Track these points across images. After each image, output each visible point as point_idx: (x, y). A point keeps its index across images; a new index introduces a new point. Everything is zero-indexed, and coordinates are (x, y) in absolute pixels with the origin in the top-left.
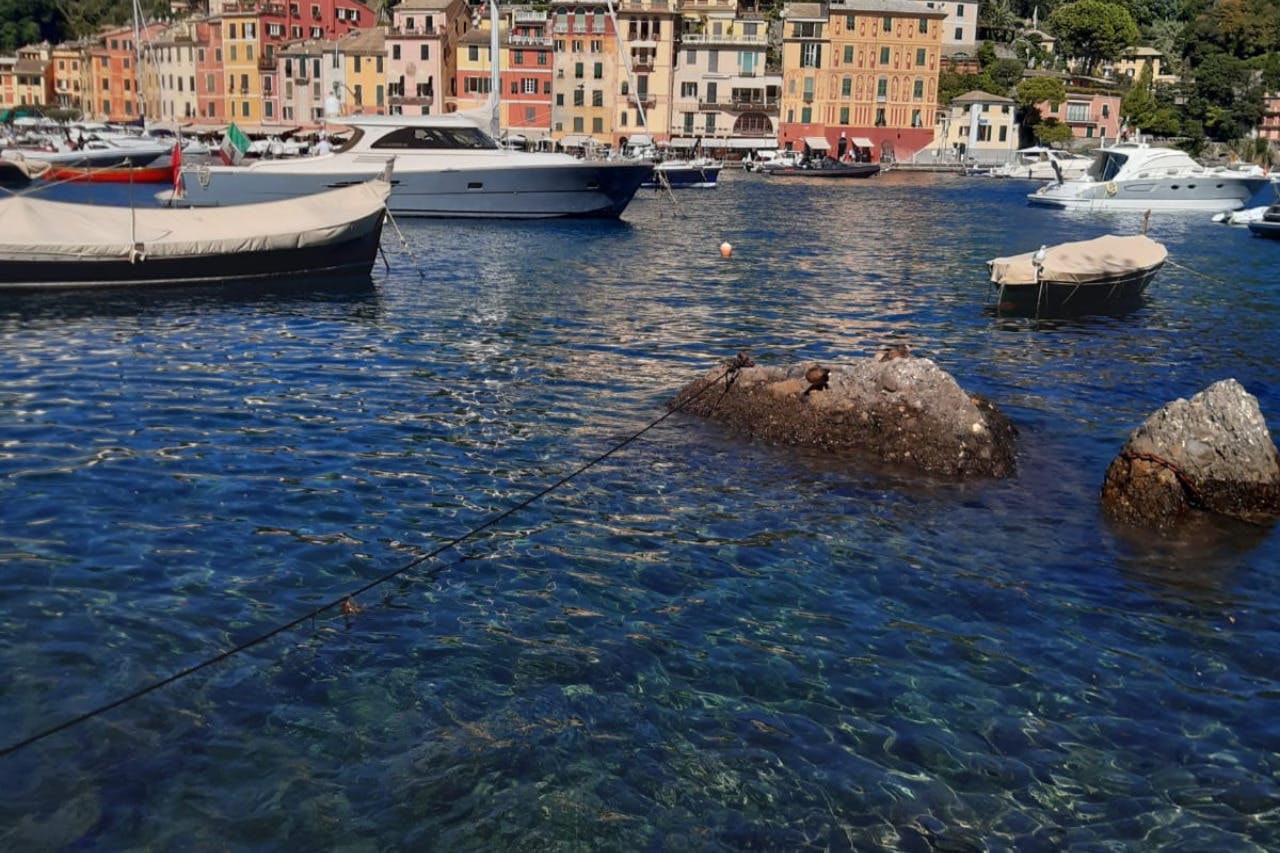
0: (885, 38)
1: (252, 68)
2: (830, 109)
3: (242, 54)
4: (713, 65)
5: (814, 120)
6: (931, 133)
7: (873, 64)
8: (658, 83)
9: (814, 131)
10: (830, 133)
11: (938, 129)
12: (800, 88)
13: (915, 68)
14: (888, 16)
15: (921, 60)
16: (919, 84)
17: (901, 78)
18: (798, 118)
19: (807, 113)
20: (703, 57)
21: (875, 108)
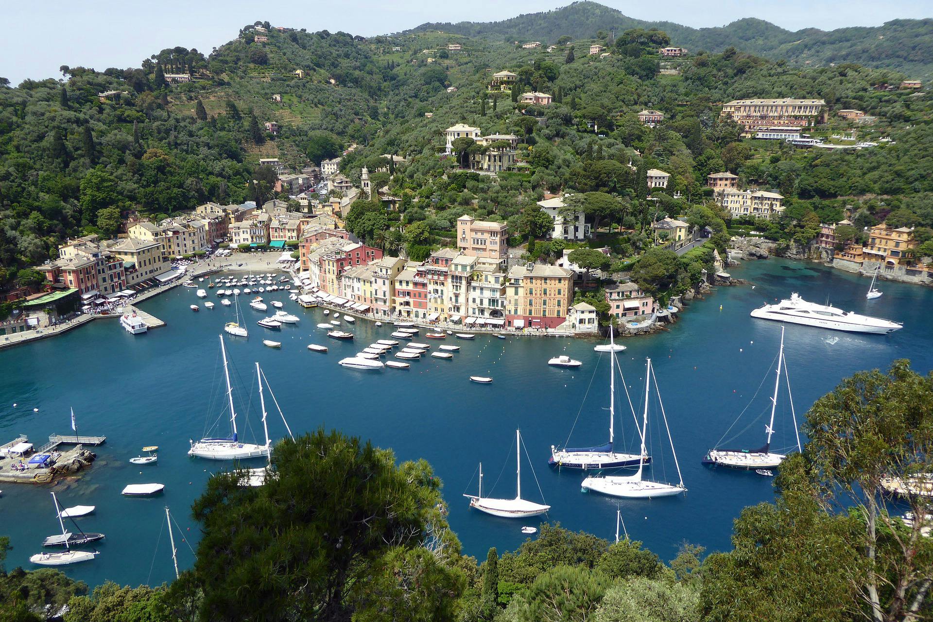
0: (544, 286)
1: (334, 277)
2: (525, 310)
3: (331, 272)
4: (482, 293)
5: (519, 313)
6: (565, 318)
7: (541, 294)
8: (462, 299)
9: (519, 318)
10: (525, 318)
11: (567, 316)
12: (513, 302)
13: (557, 296)
14: (546, 279)
15: (559, 293)
16: (559, 302)
17: (552, 299)
18: (513, 313)
19: (516, 311)
20: (478, 291)
21: (542, 309)
